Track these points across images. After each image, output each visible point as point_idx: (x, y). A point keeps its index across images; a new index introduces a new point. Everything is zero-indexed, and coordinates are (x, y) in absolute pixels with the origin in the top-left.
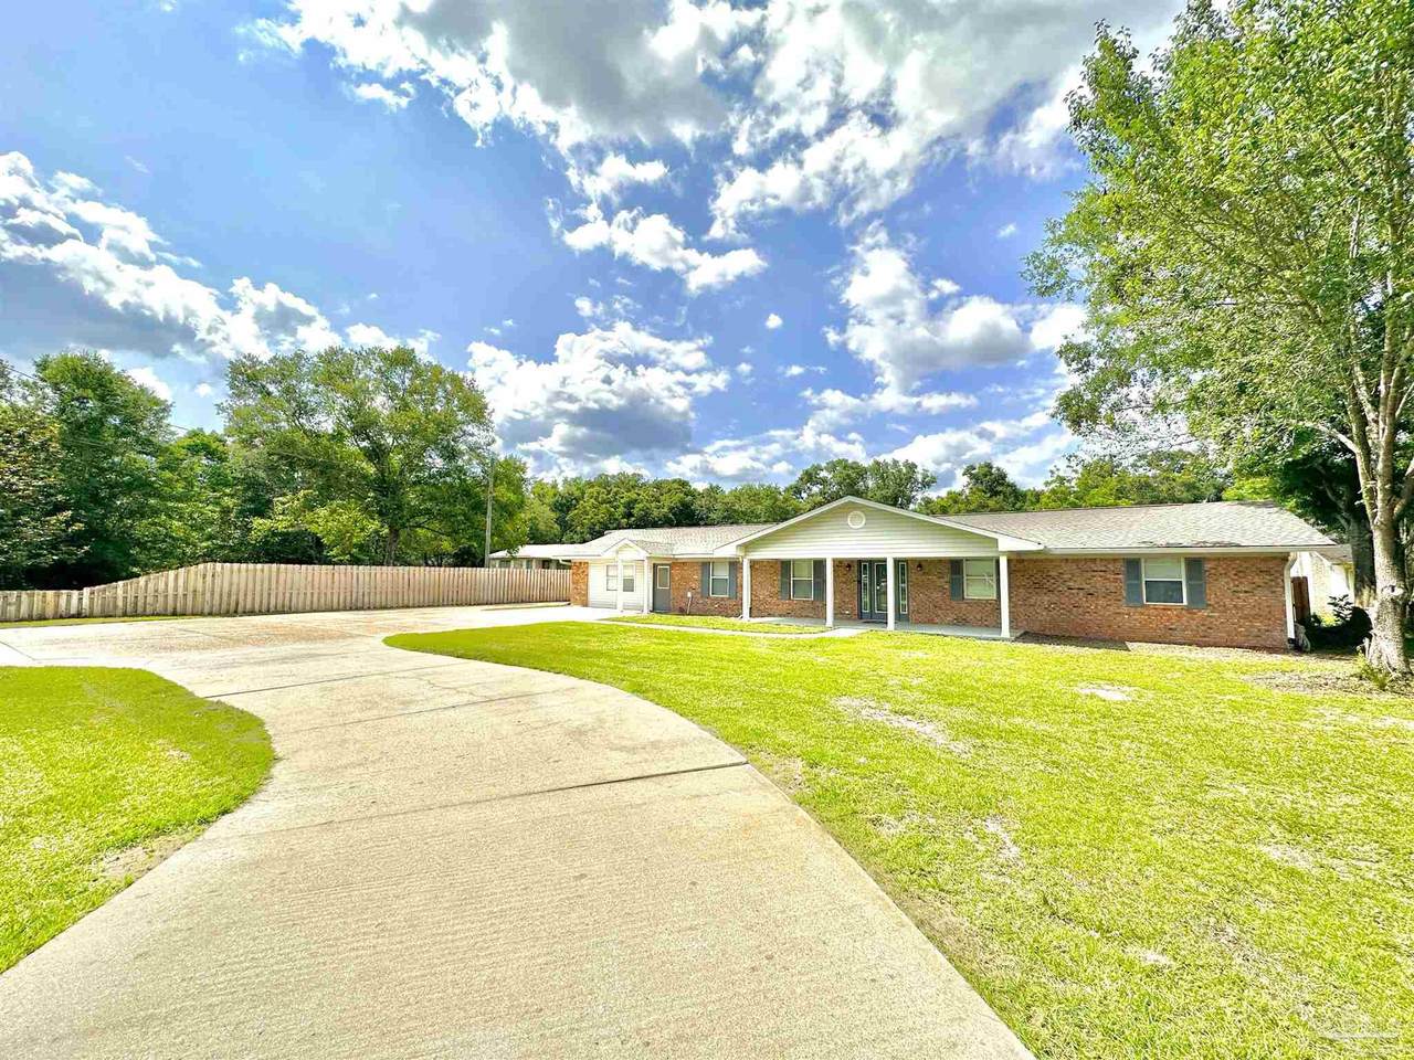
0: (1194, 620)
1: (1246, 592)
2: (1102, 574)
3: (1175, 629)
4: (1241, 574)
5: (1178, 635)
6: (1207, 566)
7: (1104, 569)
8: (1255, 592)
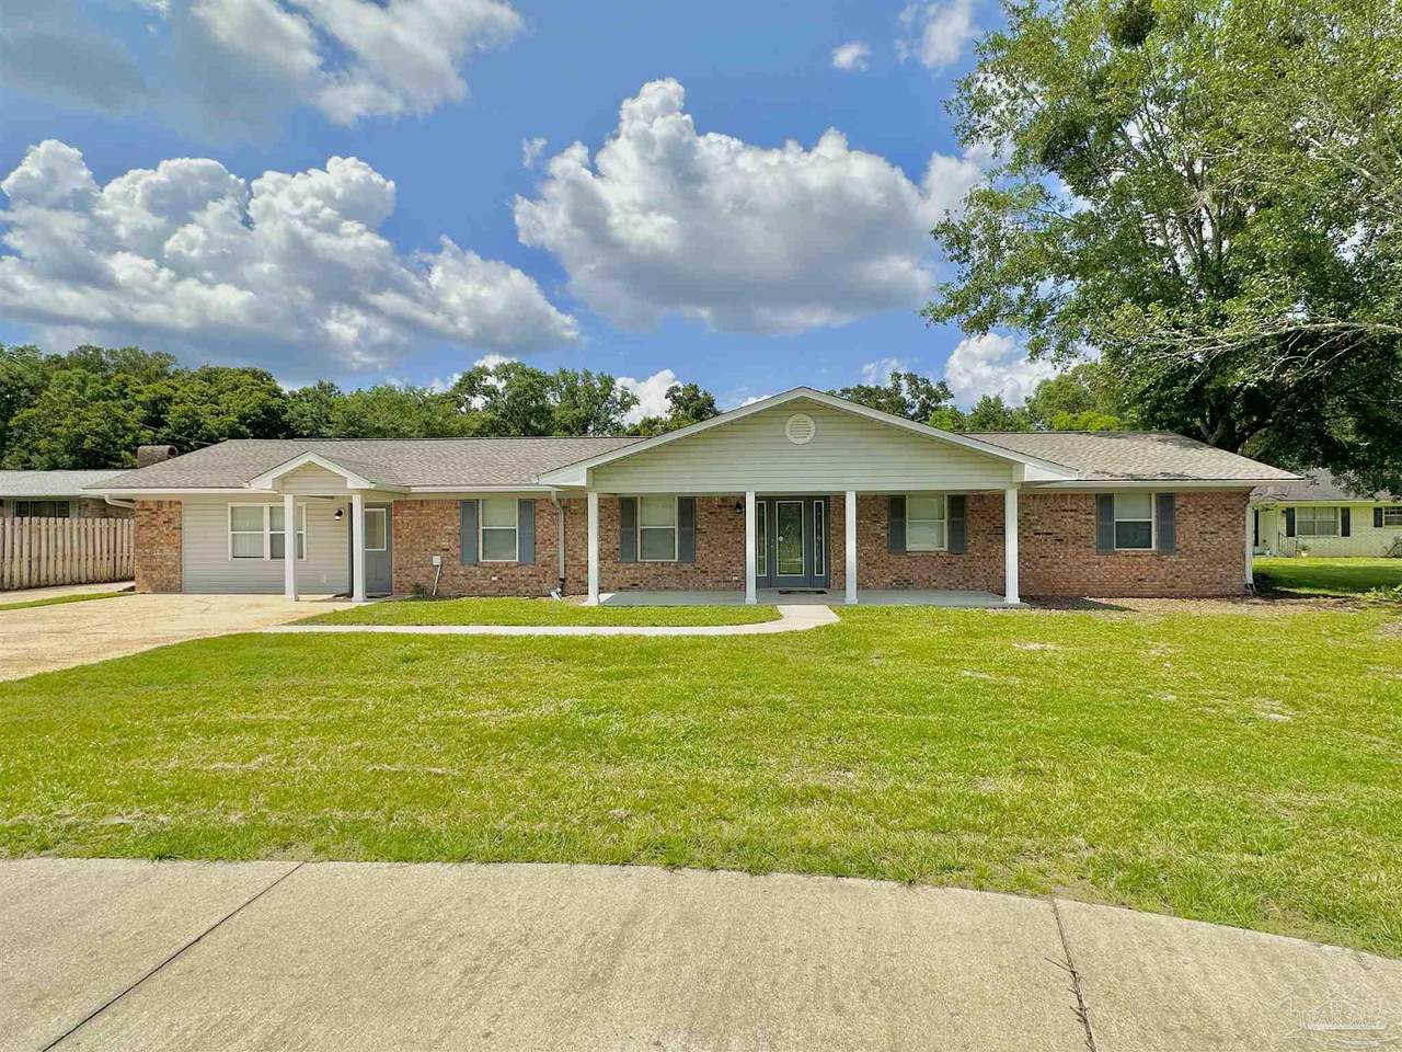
0: (1163, 567)
1: (1212, 533)
2: (1073, 514)
3: (1144, 580)
4: (1208, 513)
5: (1147, 587)
6: (1178, 503)
7: (1074, 507)
8: (1220, 532)
